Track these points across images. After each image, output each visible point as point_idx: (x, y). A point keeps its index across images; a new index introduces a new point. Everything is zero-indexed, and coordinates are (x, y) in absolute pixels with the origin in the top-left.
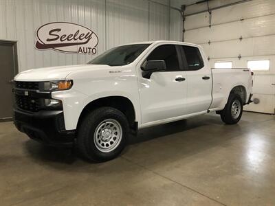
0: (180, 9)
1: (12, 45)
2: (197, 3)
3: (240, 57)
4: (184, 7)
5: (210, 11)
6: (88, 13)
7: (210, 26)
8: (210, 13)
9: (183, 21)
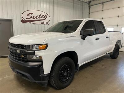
0: (88, 3)
1: (11, 21)
3: (118, 25)
4: (90, 2)
5: (103, 3)
6: (45, 5)
7: (103, 11)
8: (103, 4)
9: (90, 8)
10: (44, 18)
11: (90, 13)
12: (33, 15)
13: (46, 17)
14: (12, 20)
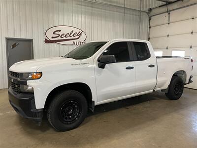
0: (147, 12)
2: (160, 7)
3: (191, 47)
4: (150, 10)
5: (169, 12)
7: (169, 23)
8: (169, 14)
9: (150, 20)
10: (77, 37)
11: (150, 28)
12: (61, 33)
13: (80, 35)
14: (32, 40)
